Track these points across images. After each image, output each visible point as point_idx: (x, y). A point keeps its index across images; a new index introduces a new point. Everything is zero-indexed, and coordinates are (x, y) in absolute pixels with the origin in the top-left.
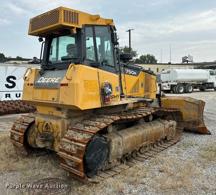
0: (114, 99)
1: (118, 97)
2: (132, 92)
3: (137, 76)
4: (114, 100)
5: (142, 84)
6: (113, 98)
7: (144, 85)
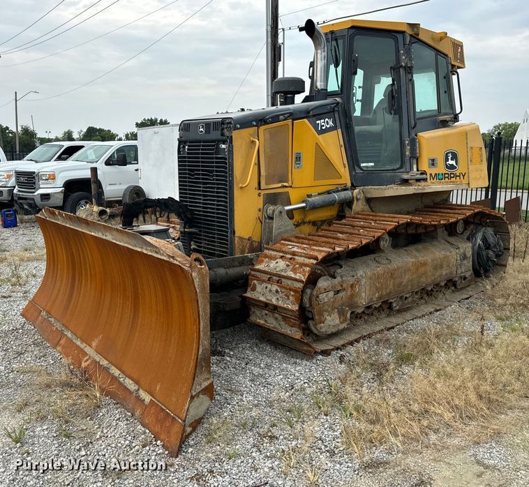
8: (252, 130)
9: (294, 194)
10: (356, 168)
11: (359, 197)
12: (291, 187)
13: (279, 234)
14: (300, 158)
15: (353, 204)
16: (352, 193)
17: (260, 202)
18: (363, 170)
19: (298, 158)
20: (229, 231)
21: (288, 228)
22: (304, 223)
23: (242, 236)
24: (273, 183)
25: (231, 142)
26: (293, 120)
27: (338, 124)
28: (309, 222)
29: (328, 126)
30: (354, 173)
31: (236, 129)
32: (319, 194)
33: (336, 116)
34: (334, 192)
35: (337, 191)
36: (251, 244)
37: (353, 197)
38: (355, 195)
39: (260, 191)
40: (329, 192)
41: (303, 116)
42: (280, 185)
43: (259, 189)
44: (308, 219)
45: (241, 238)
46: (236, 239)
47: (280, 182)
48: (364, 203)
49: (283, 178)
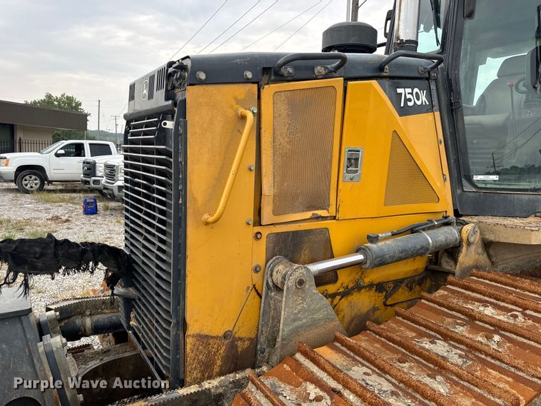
8: (244, 91)
9: (340, 235)
10: (465, 182)
11: (472, 239)
12: (334, 218)
13: (296, 331)
14: (357, 160)
15: (459, 252)
16: (460, 232)
17: (260, 252)
18: (476, 187)
19: (353, 161)
20: (173, 321)
21: (319, 315)
22: (358, 288)
23: (205, 332)
24: (295, 211)
25: (183, 114)
26: (347, 79)
27: (435, 102)
28: (371, 286)
29: (419, 103)
30: (459, 191)
31: (195, 82)
32: (394, 235)
33: (433, 87)
34: (424, 230)
35: (430, 227)
36: (233, 346)
37: (461, 241)
38: (464, 236)
39: (258, 229)
40: (413, 230)
41: (369, 75)
42: (309, 215)
43: (258, 221)
44: (367, 280)
45: (203, 338)
46: (189, 341)
47: (310, 208)
48: (480, 250)
49: (317, 201)
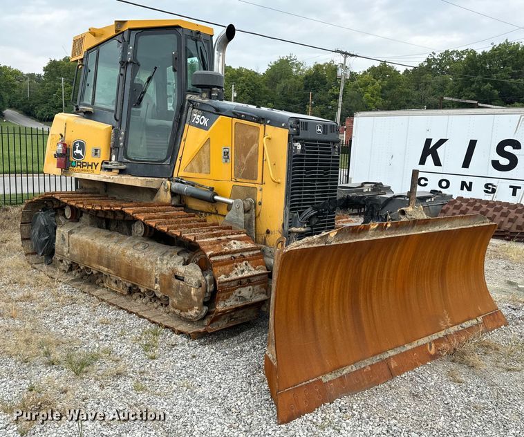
0: (86, 168)
1: (96, 166)
2: (192, 170)
3: (206, 128)
4: (85, 170)
5: (226, 154)
6: (83, 166)
7: (232, 154)
